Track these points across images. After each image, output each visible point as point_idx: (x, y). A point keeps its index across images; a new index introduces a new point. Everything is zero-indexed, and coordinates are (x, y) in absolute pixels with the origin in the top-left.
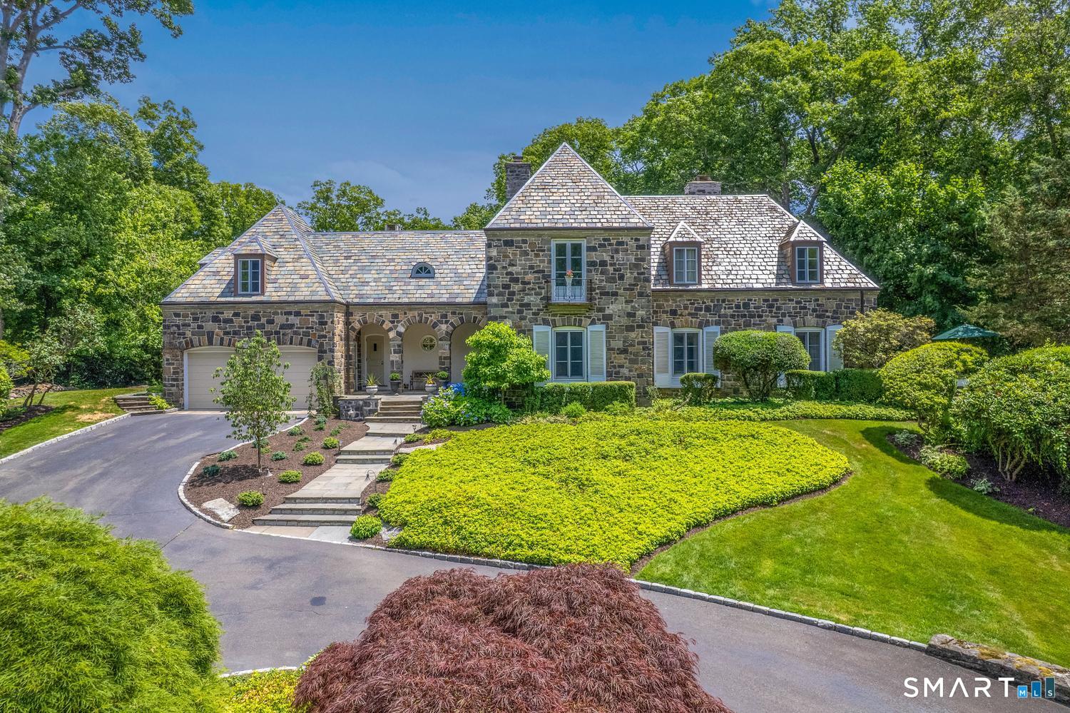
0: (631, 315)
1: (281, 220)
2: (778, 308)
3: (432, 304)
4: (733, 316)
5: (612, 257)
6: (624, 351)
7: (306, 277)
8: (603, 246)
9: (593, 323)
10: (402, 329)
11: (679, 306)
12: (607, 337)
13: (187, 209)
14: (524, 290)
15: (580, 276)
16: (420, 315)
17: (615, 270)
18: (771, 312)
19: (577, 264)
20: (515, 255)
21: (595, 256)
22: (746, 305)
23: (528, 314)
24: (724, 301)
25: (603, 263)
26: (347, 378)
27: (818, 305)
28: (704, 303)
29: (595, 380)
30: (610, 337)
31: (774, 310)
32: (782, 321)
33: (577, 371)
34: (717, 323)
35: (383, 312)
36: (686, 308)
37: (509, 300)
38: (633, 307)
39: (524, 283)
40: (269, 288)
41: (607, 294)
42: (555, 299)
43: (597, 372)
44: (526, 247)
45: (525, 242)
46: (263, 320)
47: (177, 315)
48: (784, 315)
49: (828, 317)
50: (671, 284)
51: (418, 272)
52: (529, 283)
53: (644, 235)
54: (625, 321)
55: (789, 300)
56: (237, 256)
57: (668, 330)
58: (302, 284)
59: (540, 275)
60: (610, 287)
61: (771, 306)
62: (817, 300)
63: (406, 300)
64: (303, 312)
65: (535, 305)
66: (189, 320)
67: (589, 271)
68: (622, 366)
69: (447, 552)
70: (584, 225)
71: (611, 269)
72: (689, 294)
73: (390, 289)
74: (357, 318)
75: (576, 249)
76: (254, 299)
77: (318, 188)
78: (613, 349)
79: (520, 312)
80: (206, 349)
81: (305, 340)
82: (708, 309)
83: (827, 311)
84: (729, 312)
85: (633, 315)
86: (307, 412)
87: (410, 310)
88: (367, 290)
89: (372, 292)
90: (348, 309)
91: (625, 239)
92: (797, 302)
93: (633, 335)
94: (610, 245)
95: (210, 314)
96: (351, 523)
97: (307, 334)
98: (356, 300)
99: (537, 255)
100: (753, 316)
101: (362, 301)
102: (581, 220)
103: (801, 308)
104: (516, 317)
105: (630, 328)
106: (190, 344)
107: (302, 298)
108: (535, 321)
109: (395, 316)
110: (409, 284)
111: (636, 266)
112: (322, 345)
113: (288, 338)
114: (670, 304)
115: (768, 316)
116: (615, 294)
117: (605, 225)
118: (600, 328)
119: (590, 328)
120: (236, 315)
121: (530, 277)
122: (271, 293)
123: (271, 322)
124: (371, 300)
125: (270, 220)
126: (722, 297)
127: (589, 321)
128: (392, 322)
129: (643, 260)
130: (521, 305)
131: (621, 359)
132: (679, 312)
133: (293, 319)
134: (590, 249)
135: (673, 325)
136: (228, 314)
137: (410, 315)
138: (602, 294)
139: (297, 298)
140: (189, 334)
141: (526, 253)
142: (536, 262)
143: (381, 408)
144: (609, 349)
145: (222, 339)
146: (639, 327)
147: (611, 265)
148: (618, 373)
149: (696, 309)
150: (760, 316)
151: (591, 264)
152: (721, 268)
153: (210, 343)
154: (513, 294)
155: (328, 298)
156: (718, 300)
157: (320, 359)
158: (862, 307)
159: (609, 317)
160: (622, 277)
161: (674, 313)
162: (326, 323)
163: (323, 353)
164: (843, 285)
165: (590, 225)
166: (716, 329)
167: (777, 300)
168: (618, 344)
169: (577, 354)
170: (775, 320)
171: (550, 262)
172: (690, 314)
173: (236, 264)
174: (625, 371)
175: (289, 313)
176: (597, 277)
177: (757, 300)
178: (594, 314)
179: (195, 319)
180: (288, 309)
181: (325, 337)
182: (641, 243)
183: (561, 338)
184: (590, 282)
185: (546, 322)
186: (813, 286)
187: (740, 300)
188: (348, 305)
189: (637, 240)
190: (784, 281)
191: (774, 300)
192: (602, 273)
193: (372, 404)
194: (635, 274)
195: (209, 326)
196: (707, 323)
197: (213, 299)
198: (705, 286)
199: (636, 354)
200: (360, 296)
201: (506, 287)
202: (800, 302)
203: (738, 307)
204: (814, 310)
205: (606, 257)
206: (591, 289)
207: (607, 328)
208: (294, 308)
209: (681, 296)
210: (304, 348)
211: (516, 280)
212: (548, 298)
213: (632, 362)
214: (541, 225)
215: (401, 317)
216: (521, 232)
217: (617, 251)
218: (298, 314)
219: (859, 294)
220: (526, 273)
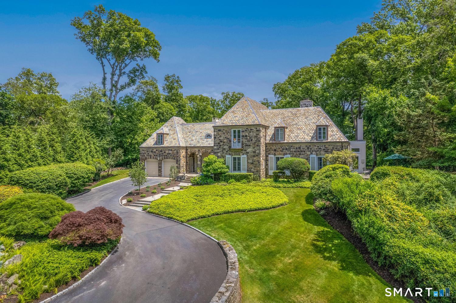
0: (254, 152)
1: (172, 121)
2: (311, 149)
3: (209, 147)
4: (295, 152)
5: (249, 134)
6: (252, 163)
7: (175, 139)
8: (246, 130)
9: (243, 154)
10: (201, 154)
11: (277, 148)
12: (247, 159)
13: (171, 110)
14: (223, 144)
15: (240, 140)
16: (206, 150)
17: (250, 138)
18: (308, 150)
19: (239, 137)
20: (221, 134)
21: (244, 134)
22: (300, 148)
23: (225, 152)
24: (292, 146)
25: (246, 136)
26: (186, 168)
27: (325, 148)
28: (285, 147)
29: (244, 173)
30: (248, 159)
31: (309, 149)
32: (312, 153)
33: (239, 169)
34: (290, 154)
35: (196, 149)
36: (279, 149)
37: (219, 147)
38: (255, 149)
39: (224, 142)
40: (165, 142)
41: (247, 145)
42: (232, 147)
43: (244, 170)
44: (224, 131)
45: (224, 130)
46: (163, 152)
47: (143, 150)
48: (313, 151)
49: (329, 152)
50: (275, 141)
51: (207, 136)
52: (225, 142)
53: (258, 127)
54: (253, 154)
55: (315, 146)
56: (157, 134)
57: (273, 156)
58: (174, 141)
59: (228, 140)
60: (248, 143)
61: (308, 148)
62: (325, 146)
63: (202, 146)
64: (173, 150)
65: (227, 149)
66: (146, 152)
67: (242, 138)
68: (251, 168)
69: (155, 214)
70: (241, 124)
71: (248, 138)
72: (280, 144)
73: (198, 142)
74: (189, 151)
75: (239, 132)
76: (161, 146)
77: (224, 95)
78: (249, 163)
79: (222, 151)
80: (150, 160)
81: (173, 158)
82: (286, 149)
83: (329, 150)
84: (294, 150)
85: (255, 152)
86: (169, 178)
87: (203, 148)
88: (192, 142)
89: (194, 143)
90: (186, 148)
91: (253, 128)
92: (318, 147)
93: (255, 158)
94: (248, 130)
95: (150, 150)
96: (142, 206)
97: (173, 156)
98: (189, 146)
99: (227, 134)
100: (302, 151)
101: (190, 146)
102: (241, 123)
103: (319, 149)
104: (221, 152)
105: (254, 156)
106: (146, 158)
107: (172, 146)
108: (226, 154)
109: (199, 150)
110: (204, 140)
111: (256, 137)
112: (177, 159)
113: (169, 157)
114: (274, 148)
115: (307, 151)
116: (250, 146)
117: (247, 124)
118: (245, 156)
119: (242, 156)
120: (157, 150)
121: (225, 140)
122: (166, 144)
123: (165, 152)
124: (193, 146)
125: (170, 122)
126: (291, 145)
127: (242, 154)
128: (198, 152)
129: (258, 135)
130: (223, 149)
131: (251, 166)
132: (277, 150)
133: (170, 152)
134: (243, 132)
135: (275, 155)
136: (155, 150)
137: (203, 150)
138: (246, 145)
139: (171, 146)
140: (146, 156)
141: (224, 133)
142: (227, 136)
143: (187, 178)
144: (248, 163)
145: (153, 157)
146: (257, 156)
147: (249, 136)
148: (250, 170)
149: (283, 149)
150: (304, 152)
151: (243, 136)
152: (294, 135)
153: (151, 158)
154: (220, 146)
155: (179, 146)
156: (290, 146)
157: (177, 163)
158: (342, 148)
159: (248, 153)
160: (252, 140)
161: (275, 150)
162: (178, 153)
163: (178, 161)
164: (335, 140)
165: (242, 124)
166: (289, 156)
167: (310, 146)
168: (250, 161)
169: (239, 164)
170: (310, 153)
171: (231, 136)
172: (280, 151)
173: (157, 135)
174: (252, 170)
175: (169, 150)
176: (244, 140)
177: (303, 146)
178: (243, 152)
179: (147, 152)
180: (169, 149)
181: (178, 157)
182: (258, 129)
183: (235, 159)
184: (242, 142)
185: (230, 154)
186: (324, 141)
187: (297, 146)
188: (186, 147)
189: (256, 128)
190: (314, 139)
191: (309, 146)
192: (246, 139)
193: (184, 177)
194: (256, 139)
195: (150, 153)
196: (286, 154)
197: (151, 146)
198: (286, 141)
199: (256, 165)
200: (190, 144)
201: (219, 143)
202: (319, 147)
203: (297, 148)
204: (324, 149)
205: (247, 134)
206: (242, 144)
207: (247, 156)
208: (170, 149)
209: (277, 145)
210: (173, 160)
211: (221, 141)
212: (230, 147)
213: (255, 167)
214: (228, 125)
215: (201, 151)
216: (223, 127)
217: (250, 132)
218: (171, 150)
219: (341, 144)
220: (224, 139)
